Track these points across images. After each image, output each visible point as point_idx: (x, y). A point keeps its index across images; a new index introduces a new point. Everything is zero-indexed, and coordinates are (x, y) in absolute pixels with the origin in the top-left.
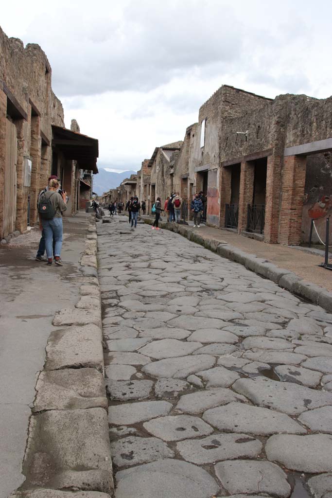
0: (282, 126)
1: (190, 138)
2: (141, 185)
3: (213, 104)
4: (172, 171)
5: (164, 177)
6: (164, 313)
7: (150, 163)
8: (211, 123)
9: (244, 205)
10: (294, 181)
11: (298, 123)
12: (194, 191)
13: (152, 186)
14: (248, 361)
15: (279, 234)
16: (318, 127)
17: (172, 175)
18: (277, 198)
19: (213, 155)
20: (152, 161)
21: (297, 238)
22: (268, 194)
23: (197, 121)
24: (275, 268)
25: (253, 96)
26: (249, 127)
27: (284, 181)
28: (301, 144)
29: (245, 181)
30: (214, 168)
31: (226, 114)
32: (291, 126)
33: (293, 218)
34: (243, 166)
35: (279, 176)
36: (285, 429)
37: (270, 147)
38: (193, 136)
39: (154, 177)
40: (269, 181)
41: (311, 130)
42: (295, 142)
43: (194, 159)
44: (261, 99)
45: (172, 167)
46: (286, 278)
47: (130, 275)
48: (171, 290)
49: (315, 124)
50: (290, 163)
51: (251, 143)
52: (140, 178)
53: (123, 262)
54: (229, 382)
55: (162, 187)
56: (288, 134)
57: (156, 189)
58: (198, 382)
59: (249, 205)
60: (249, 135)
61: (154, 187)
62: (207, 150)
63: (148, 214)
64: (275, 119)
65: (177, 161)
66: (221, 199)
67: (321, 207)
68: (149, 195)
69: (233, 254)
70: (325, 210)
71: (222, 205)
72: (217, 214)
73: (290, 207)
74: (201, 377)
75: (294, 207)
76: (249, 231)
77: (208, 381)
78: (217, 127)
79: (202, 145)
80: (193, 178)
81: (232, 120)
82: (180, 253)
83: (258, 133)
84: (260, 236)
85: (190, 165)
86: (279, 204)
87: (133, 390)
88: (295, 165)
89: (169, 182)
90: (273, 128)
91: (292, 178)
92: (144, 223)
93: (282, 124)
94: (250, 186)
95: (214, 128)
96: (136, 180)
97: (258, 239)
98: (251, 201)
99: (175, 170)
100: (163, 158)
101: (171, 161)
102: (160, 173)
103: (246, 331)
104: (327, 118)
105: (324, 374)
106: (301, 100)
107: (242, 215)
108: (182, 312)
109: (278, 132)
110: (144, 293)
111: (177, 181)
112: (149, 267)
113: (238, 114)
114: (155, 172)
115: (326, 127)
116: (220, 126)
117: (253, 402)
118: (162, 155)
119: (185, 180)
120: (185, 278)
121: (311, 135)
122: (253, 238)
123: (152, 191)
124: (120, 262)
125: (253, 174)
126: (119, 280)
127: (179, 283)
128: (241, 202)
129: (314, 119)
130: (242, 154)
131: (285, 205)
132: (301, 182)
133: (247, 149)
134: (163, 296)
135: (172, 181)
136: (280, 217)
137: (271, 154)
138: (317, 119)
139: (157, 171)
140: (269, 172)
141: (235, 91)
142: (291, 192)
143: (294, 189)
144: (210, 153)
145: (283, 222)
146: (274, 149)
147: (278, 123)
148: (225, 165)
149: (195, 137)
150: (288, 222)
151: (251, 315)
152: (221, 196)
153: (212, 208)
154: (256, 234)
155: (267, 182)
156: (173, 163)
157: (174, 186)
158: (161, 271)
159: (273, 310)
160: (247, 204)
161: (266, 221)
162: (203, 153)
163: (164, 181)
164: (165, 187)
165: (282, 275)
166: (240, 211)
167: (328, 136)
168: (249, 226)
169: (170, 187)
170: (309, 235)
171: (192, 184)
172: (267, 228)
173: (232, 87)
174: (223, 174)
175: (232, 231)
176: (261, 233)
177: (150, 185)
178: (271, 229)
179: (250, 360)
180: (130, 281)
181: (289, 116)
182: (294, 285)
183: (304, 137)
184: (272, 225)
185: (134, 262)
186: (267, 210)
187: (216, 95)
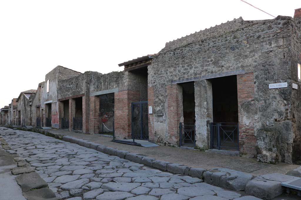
0: (88, 84)
1: (40, 88)
2: (12, 111)
3: (53, 74)
4: (31, 104)
5: (26, 106)
6: (56, 166)
7: (17, 100)
8: (52, 81)
9: (72, 118)
10: (95, 106)
11: (95, 83)
12: (44, 112)
13: (19, 111)
14: (102, 178)
15: (89, 130)
16: (104, 84)
17: (31, 106)
18: (88, 114)
19: (54, 96)
20: (18, 99)
21: (97, 131)
22: (83, 113)
23: (45, 81)
24: (94, 144)
25: (71, 71)
26: (72, 84)
27: (90, 107)
28: (97, 91)
29: (71, 107)
30: (55, 102)
31: (60, 78)
32: (92, 84)
33: (96, 122)
34: (70, 101)
35: (88, 105)
36: (129, 196)
37: (83, 92)
38: (43, 87)
39: (20, 107)
40: (84, 107)
41: (101, 86)
42: (94, 90)
43: (44, 98)
44: (75, 72)
45: (30, 102)
46: (100, 147)
47: (29, 152)
48: (54, 156)
49: (103, 83)
50: (93, 99)
51: (74, 90)
52: (11, 107)
53: (21, 147)
54: (99, 186)
55: (24, 111)
56: (91, 87)
57: (21, 113)
58: (87, 188)
59: (74, 118)
60: (73, 87)
61: (20, 111)
62: (50, 94)
63: (17, 125)
64: (85, 81)
65: (33, 99)
66: (59, 116)
67: (106, 117)
68: (17, 116)
69: (72, 139)
70: (107, 118)
71: (60, 119)
72: (58, 123)
73: (94, 118)
74: (87, 186)
75: (96, 117)
76: (74, 129)
77: (91, 187)
78: (56, 83)
79: (48, 91)
80: (43, 107)
81: (63, 80)
82: (47, 141)
83: (77, 86)
84: (81, 131)
85: (41, 101)
86: (89, 117)
87: (62, 195)
88: (95, 100)
89: (28, 109)
90: (84, 85)
91: (94, 105)
92: (17, 130)
93: (88, 83)
94: (74, 109)
95: (54, 84)
96: (8, 109)
97: (80, 133)
98: (75, 116)
99: (32, 103)
100: (24, 97)
101: (30, 99)
102: (24, 105)
103: (95, 168)
104: (108, 81)
105: (132, 178)
106: (96, 74)
107: (71, 123)
108: (64, 165)
109: (87, 86)
110: (41, 159)
111: (34, 108)
112: (36, 148)
113: (65, 78)
114: (20, 105)
115: (108, 85)
116: (57, 83)
117: (111, 191)
118: (24, 96)
119: (38, 107)
120: (57, 151)
121: (101, 88)
122: (77, 132)
123: (19, 114)
124: (20, 147)
125: (75, 104)
126: (24, 155)
127: (55, 153)
128: (70, 117)
129: (102, 81)
130: (69, 95)
131: (92, 117)
132: (98, 107)
133: (72, 93)
134: (51, 159)
135: (31, 109)
136: (89, 122)
137: (84, 95)
138: (103, 82)
139: (22, 104)
140: (84, 103)
141: (64, 68)
142: (94, 111)
143: (95, 110)
144: (52, 95)
145: (91, 124)
146: (85, 93)
147: (86, 82)
148: (61, 100)
149: (44, 88)
150: (94, 124)
151: (93, 162)
152: (59, 114)
153: (55, 120)
154: (78, 130)
155: (83, 107)
156: (31, 100)
157: (32, 111)
158: (43, 150)
159: (101, 159)
160: (73, 117)
161: (83, 124)
162: (48, 95)
163: (25, 109)
164: (26, 112)
165: (98, 146)
166: (70, 121)
167: (109, 88)
168: (74, 127)
169: (29, 112)
170: (102, 129)
171: (43, 110)
172: (84, 127)
173: (62, 67)
174: (59, 104)
175: (66, 130)
176: (81, 130)
177: (17, 111)
178: (86, 127)
179: (103, 178)
180: (30, 155)
181: (91, 80)
182: (104, 149)
183: (98, 88)
184: (86, 126)
185: (27, 147)
186: (83, 119)
187: (55, 69)
